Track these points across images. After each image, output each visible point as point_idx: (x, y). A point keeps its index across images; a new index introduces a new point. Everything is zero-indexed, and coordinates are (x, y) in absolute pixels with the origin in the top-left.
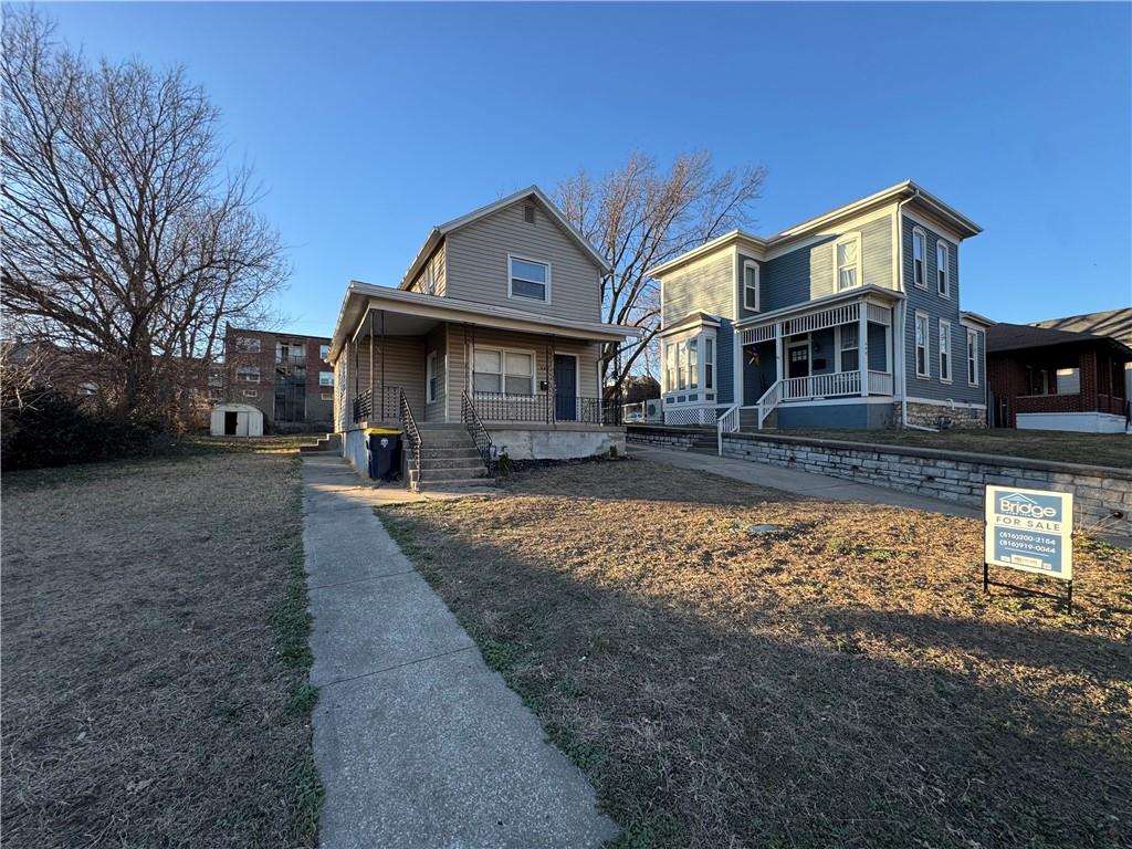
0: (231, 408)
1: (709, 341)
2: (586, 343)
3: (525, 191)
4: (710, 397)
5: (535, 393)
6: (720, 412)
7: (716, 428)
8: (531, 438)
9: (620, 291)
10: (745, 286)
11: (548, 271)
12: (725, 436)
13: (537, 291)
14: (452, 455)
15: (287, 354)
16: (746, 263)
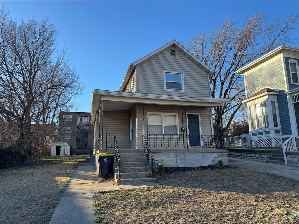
0: (58, 144)
1: (273, 102)
2: (203, 108)
3: (170, 43)
4: (277, 132)
5: (179, 133)
6: (284, 140)
7: (282, 149)
8: (176, 156)
9: (224, 82)
10: (291, 73)
11: (183, 77)
12: (287, 153)
13: (178, 86)
14: (136, 165)
15: (82, 121)
16: (290, 61)
